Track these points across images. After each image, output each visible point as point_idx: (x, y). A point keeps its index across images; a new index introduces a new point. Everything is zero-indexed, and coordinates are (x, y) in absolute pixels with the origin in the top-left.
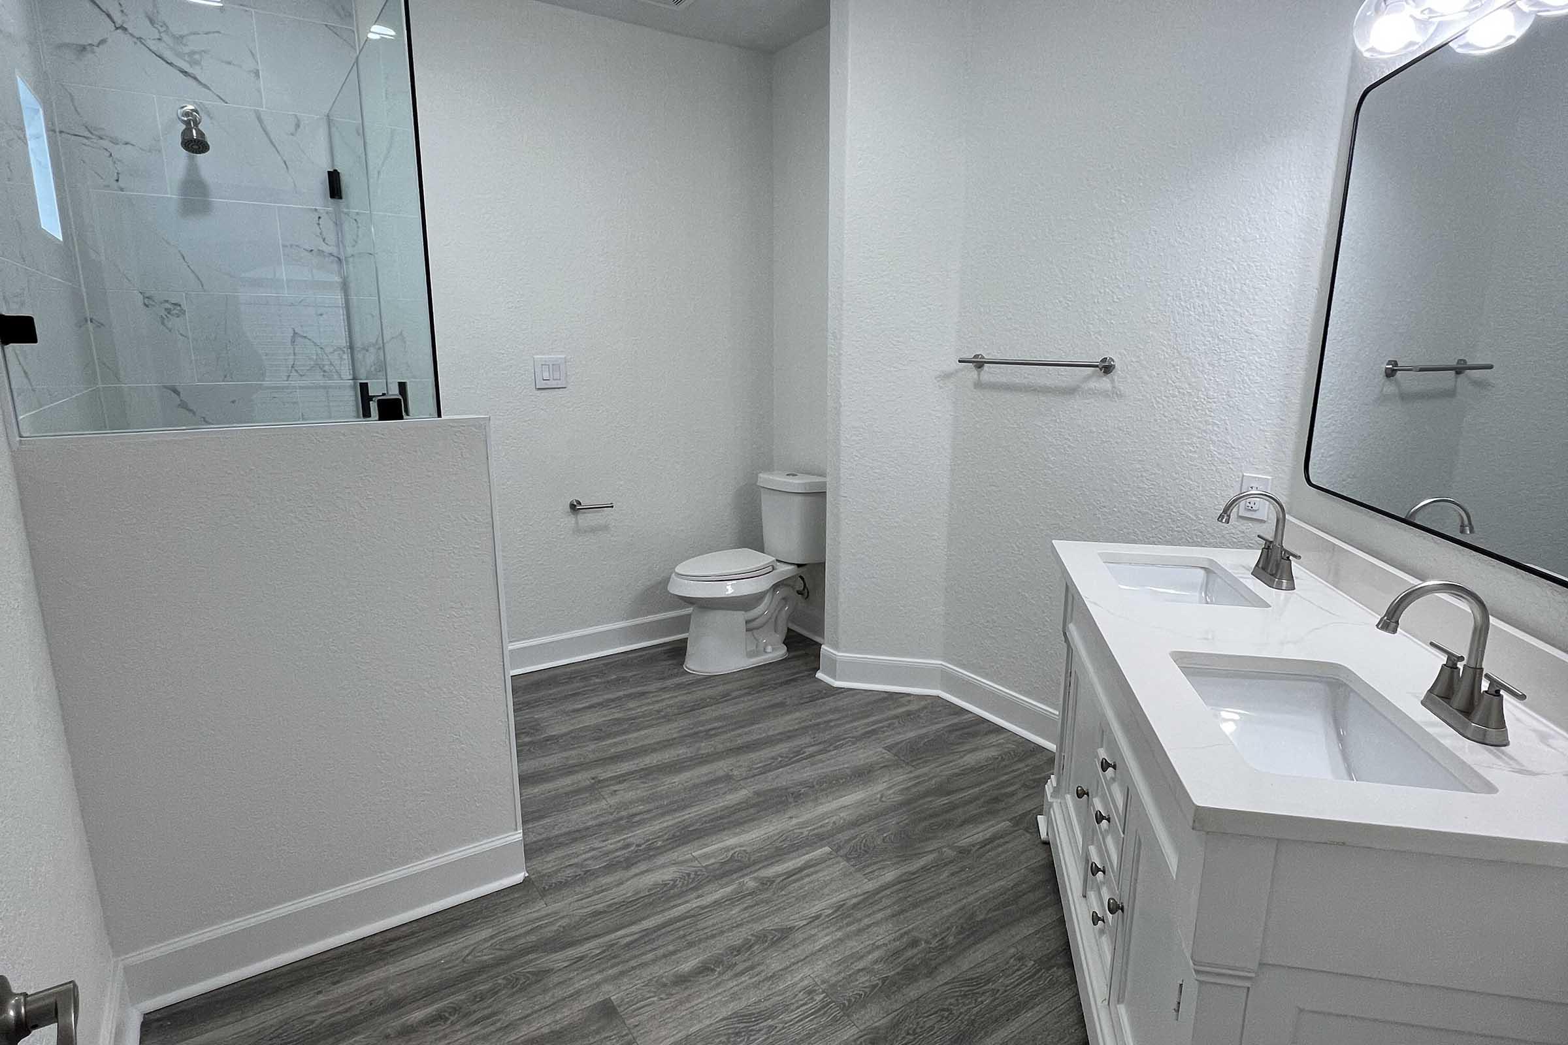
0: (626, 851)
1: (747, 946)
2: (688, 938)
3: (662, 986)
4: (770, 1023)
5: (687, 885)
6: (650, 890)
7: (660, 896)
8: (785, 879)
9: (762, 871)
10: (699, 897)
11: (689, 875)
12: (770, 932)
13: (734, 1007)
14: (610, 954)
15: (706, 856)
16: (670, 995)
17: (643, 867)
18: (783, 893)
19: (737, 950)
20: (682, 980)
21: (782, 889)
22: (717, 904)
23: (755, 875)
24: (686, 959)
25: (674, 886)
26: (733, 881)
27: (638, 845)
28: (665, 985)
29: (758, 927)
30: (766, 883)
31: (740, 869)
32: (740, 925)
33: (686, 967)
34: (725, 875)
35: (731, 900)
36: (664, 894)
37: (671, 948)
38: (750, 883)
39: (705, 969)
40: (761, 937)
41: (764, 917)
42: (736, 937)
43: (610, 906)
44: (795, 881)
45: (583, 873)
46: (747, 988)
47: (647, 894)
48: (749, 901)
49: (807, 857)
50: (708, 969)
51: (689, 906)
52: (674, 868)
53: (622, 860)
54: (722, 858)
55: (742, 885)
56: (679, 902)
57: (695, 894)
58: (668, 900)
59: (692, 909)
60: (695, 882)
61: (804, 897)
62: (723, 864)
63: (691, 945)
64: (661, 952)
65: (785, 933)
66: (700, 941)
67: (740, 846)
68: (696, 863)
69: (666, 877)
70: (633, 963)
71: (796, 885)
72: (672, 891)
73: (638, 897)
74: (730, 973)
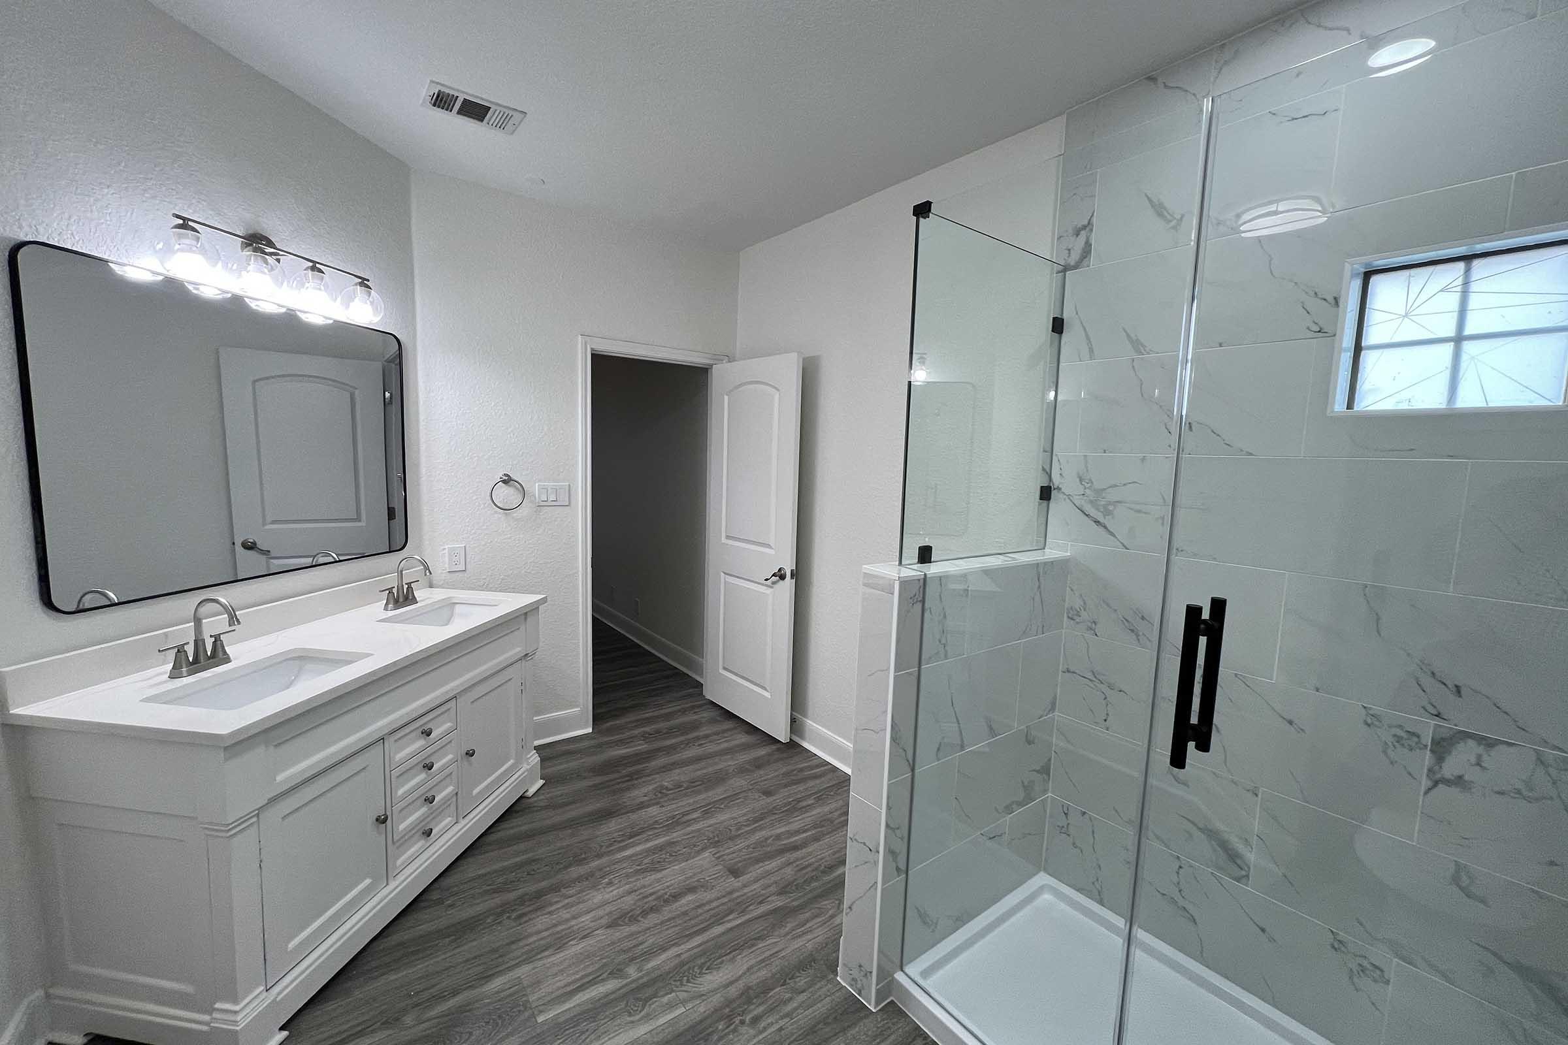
0: (755, 1013)
1: (645, 913)
2: (688, 918)
3: (704, 886)
4: (639, 868)
5: (690, 968)
6: (722, 963)
7: (712, 956)
8: (598, 977)
9: (620, 985)
10: (679, 955)
11: (688, 981)
12: (626, 924)
13: (659, 875)
14: (741, 906)
15: (671, 1006)
16: (698, 881)
17: (733, 991)
18: (604, 961)
19: (653, 909)
20: (691, 890)
21: (605, 965)
22: (664, 949)
23: (625, 982)
24: (689, 902)
25: (701, 967)
26: (648, 974)
27: (742, 1022)
28: (702, 886)
29: (634, 928)
30: (617, 972)
31: (639, 989)
32: (647, 930)
33: (690, 897)
34: (654, 981)
35: (651, 953)
36: (710, 958)
37: (700, 911)
38: (632, 972)
39: (676, 897)
40: (634, 919)
41: (626, 937)
42: (653, 919)
43: (753, 945)
44: (590, 974)
45: (788, 981)
46: (650, 885)
47: (724, 958)
48: (638, 950)
49: (567, 1006)
50: (674, 897)
51: (689, 945)
52: (703, 989)
53: (755, 1001)
54: (655, 1004)
55: (640, 970)
56: (696, 950)
57: (683, 957)
58: (703, 953)
59: (685, 943)
60: (684, 972)
61: (588, 957)
62: (655, 995)
63: (685, 913)
64: (707, 907)
65: (612, 925)
66: (678, 916)
67: (632, 1022)
68: (682, 995)
69: (709, 977)
70: (725, 900)
71: (590, 970)
72: (703, 961)
73: (731, 955)
74: (659, 894)
